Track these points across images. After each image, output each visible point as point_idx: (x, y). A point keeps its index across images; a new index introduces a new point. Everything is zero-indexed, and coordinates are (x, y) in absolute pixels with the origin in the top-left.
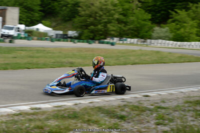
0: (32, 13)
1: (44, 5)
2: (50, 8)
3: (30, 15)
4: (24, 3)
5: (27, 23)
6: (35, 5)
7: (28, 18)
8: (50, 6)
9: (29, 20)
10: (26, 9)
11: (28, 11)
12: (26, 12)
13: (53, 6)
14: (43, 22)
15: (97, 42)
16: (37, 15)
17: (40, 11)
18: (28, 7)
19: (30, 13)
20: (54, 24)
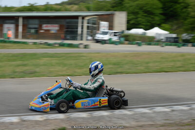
0: (152, 17)
1: (166, 8)
2: (171, 11)
3: (151, 19)
4: (144, 7)
5: (147, 27)
6: (155, 9)
7: (148, 22)
8: (171, 9)
9: (149, 24)
10: (146, 13)
11: (149, 14)
12: (146, 16)
13: (175, 9)
14: (163, 25)
15: (190, 44)
16: (157, 18)
17: (161, 14)
18: (148, 11)
19: (150, 17)
20: (175, 27)
